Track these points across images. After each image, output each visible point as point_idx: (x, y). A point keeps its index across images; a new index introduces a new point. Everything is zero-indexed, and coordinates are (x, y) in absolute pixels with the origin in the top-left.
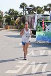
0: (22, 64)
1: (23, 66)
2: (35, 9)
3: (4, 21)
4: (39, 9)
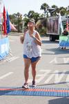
0: (44, 73)
1: (45, 75)
2: (58, 10)
3: (24, 24)
4: (62, 10)
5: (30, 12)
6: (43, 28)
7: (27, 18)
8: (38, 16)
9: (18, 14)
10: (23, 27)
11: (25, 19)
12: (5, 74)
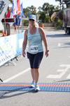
5: (45, 4)
6: (59, 21)
7: (42, 11)
8: (53, 8)
9: (32, 7)
11: (40, 12)
12: (25, 69)
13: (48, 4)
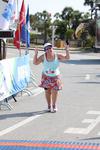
5: (66, 9)
6: (89, 37)
7: (60, 20)
8: (80, 16)
9: (45, 14)
10: (54, 36)
13: (71, 9)
